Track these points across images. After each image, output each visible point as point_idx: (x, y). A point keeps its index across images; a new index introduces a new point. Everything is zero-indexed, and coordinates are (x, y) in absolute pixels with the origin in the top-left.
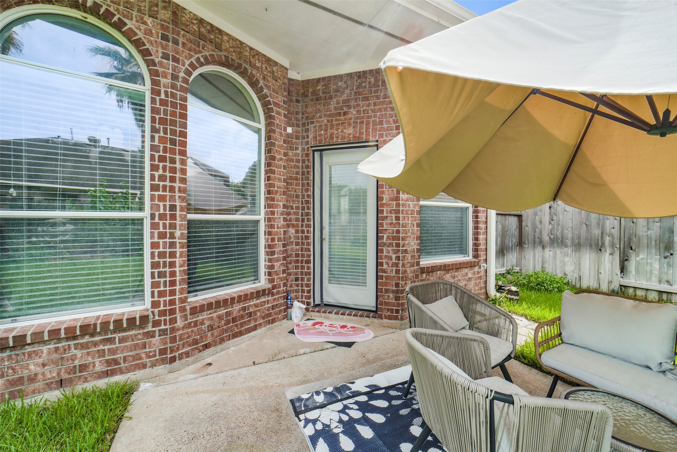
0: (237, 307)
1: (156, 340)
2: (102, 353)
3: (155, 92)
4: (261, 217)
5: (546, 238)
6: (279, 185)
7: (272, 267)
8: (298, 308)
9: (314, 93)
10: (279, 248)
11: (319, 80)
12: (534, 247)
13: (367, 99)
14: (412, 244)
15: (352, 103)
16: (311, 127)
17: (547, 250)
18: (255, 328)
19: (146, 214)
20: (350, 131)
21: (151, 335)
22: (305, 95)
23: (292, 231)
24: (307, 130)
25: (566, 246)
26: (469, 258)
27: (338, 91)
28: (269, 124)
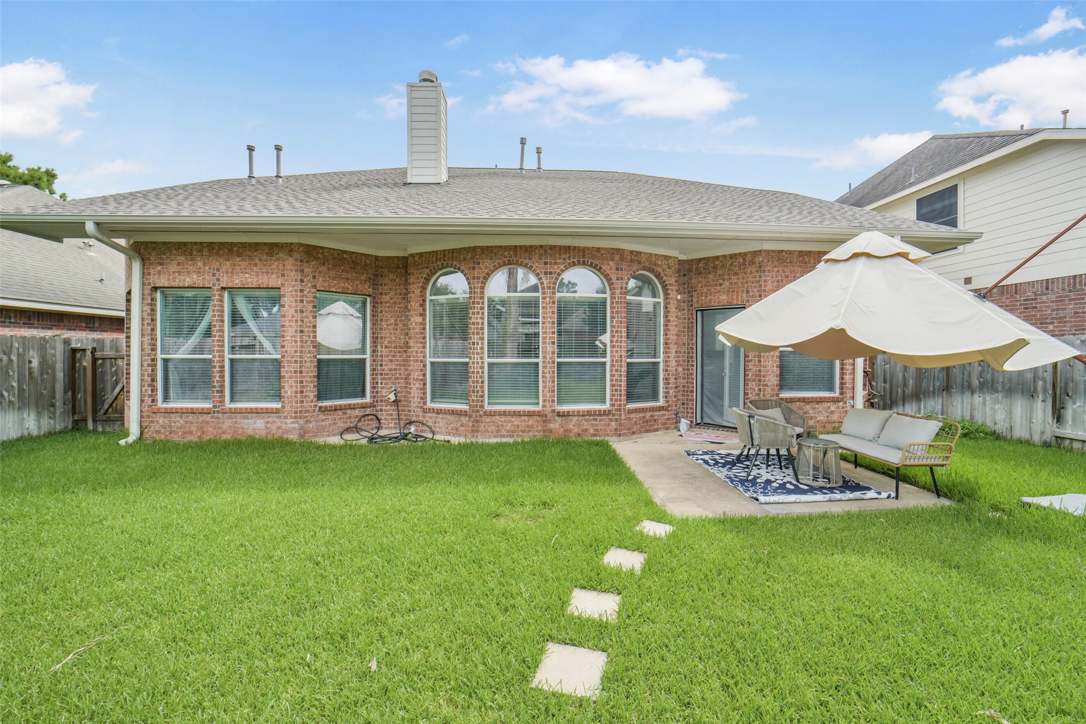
0: (648, 414)
1: (613, 423)
2: (593, 425)
3: (612, 298)
4: (660, 360)
5: (975, 382)
6: (673, 338)
7: (668, 393)
8: (684, 424)
9: (697, 269)
10: (672, 380)
11: (700, 260)
12: (963, 393)
13: (737, 274)
14: (773, 380)
15: (726, 277)
16: (695, 294)
17: (976, 396)
18: (657, 430)
19: (608, 360)
20: (724, 297)
21: (611, 420)
22: (690, 270)
23: (680, 369)
24: (692, 296)
25: (997, 391)
26: (837, 394)
27: (715, 268)
28: (666, 299)
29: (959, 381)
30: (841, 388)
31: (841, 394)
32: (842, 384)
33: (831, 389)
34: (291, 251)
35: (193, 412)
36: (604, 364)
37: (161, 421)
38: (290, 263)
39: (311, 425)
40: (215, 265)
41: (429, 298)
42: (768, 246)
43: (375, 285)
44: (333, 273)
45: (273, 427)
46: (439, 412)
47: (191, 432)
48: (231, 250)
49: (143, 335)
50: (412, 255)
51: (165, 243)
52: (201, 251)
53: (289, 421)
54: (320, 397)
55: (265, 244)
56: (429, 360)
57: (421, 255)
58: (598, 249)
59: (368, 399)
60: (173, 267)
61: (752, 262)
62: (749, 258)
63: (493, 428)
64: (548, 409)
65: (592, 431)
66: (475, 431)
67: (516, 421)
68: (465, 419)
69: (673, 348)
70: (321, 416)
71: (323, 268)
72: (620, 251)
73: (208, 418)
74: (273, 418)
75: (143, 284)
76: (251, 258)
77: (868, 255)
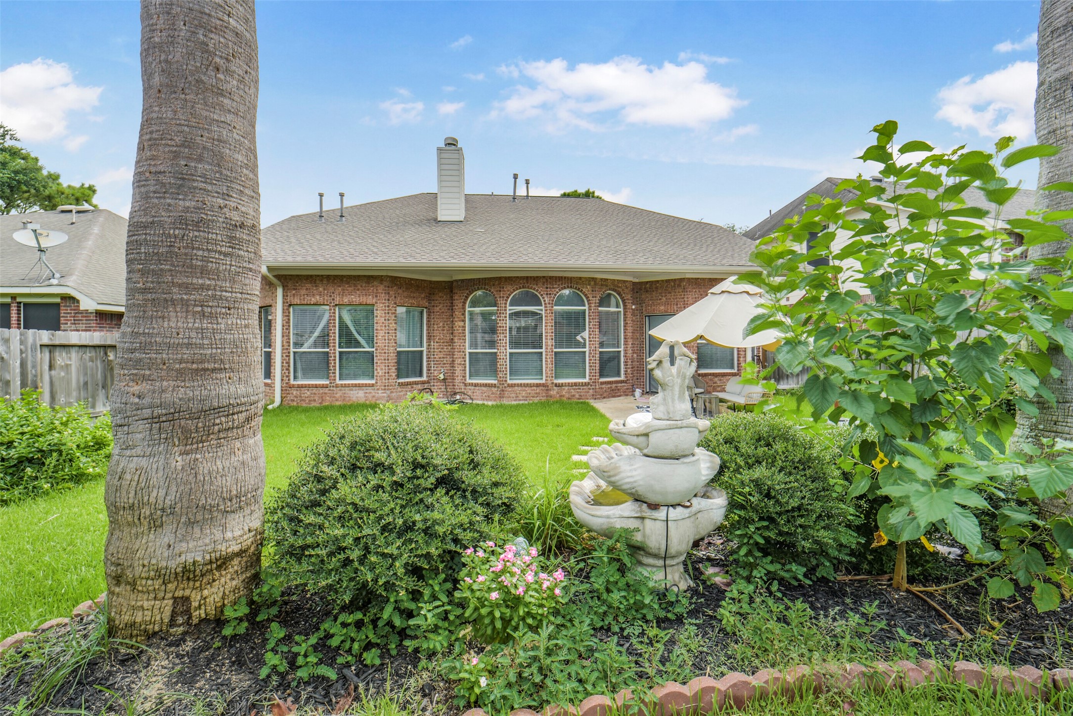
0: (614, 385)
1: (591, 391)
2: (578, 392)
3: (590, 310)
4: (622, 349)
6: (630, 334)
7: (627, 371)
8: (638, 392)
9: (645, 288)
10: (630, 363)
11: (647, 282)
13: (670, 293)
15: (664, 294)
16: (644, 305)
18: (620, 396)
19: (587, 350)
20: (662, 308)
21: (590, 389)
22: (641, 289)
23: (635, 355)
24: (642, 307)
26: (735, 371)
27: (657, 288)
28: (624, 309)
30: (739, 367)
31: (738, 370)
32: (739, 364)
33: (732, 367)
34: (382, 280)
35: (316, 386)
36: (585, 352)
37: (295, 393)
38: (381, 288)
39: (393, 395)
40: (332, 290)
41: (468, 309)
42: (688, 276)
43: (430, 301)
44: (406, 294)
45: (370, 396)
46: (476, 385)
47: (315, 400)
48: (342, 280)
49: (283, 336)
50: (457, 281)
51: (298, 276)
52: (322, 281)
53: (380, 392)
54: (398, 377)
55: (365, 276)
56: (468, 351)
57: (463, 281)
58: (580, 278)
59: (424, 378)
60: (303, 292)
61: (679, 286)
62: (677, 282)
63: (513, 395)
64: (549, 382)
65: (577, 396)
66: (501, 397)
67: (528, 390)
68: (494, 390)
69: (630, 342)
70: (399, 389)
71: (400, 291)
72: (594, 279)
73: (326, 390)
74: (370, 390)
75: (284, 303)
76: (355, 286)
77: (729, 292)
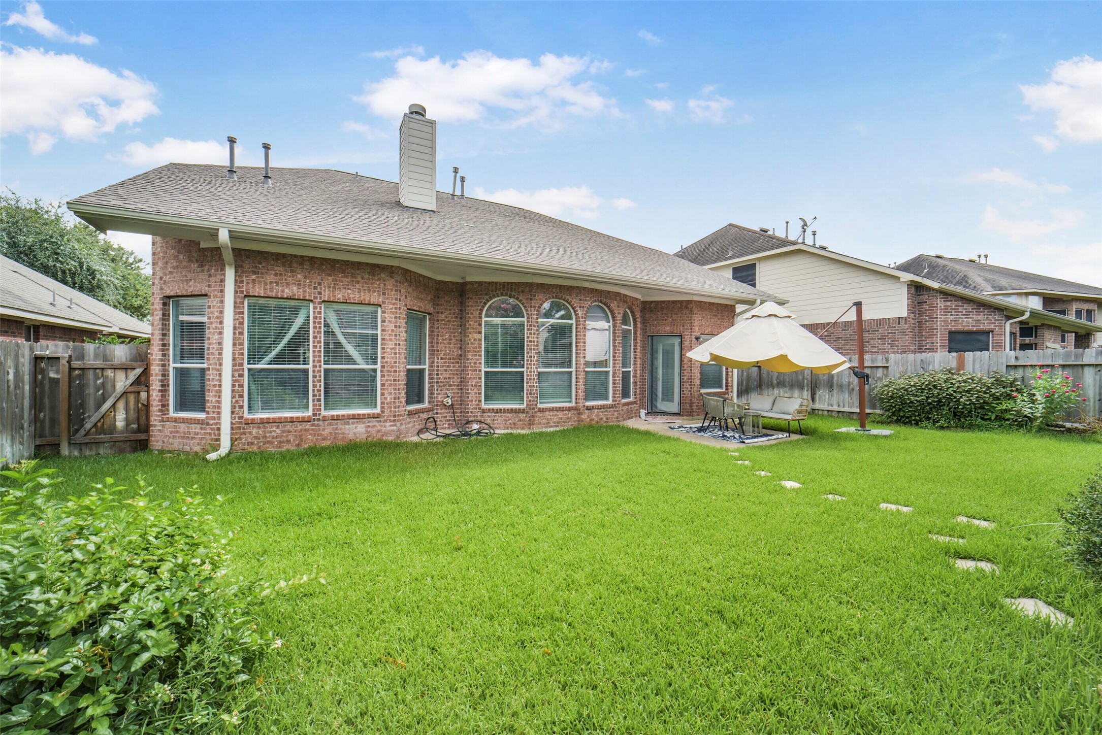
0: (629, 407)
1: (616, 413)
2: (606, 415)
3: (615, 327)
4: (631, 369)
5: (775, 382)
7: (636, 392)
8: (643, 412)
9: (650, 308)
11: (652, 302)
12: (768, 388)
13: (677, 314)
14: (697, 382)
15: (670, 315)
16: (648, 324)
17: (775, 389)
18: (632, 417)
19: (611, 369)
20: (668, 328)
21: (615, 411)
22: (647, 308)
23: (641, 376)
24: (646, 326)
25: (785, 387)
26: (723, 390)
27: (662, 308)
28: (635, 327)
29: (766, 381)
30: (727, 386)
31: (727, 389)
32: (727, 384)
33: (721, 387)
34: (392, 272)
35: (292, 421)
37: (254, 431)
38: (390, 283)
39: (403, 427)
40: (317, 279)
41: (484, 319)
42: (696, 298)
43: (435, 305)
44: (415, 294)
45: (373, 431)
46: (498, 411)
47: (288, 441)
48: (333, 267)
49: (234, 344)
50: (471, 283)
51: (261, 252)
52: (301, 264)
53: (388, 424)
54: (408, 402)
55: (367, 264)
56: (484, 369)
57: (480, 283)
59: (426, 405)
60: (270, 278)
61: (686, 307)
62: (684, 304)
63: (544, 421)
64: (581, 405)
65: (605, 420)
66: (530, 424)
67: (560, 414)
68: (522, 416)
69: (639, 361)
70: (408, 420)
71: (410, 289)
72: (619, 294)
73: (308, 426)
74: (373, 422)
75: (236, 292)
76: (353, 276)
77: (775, 316)
